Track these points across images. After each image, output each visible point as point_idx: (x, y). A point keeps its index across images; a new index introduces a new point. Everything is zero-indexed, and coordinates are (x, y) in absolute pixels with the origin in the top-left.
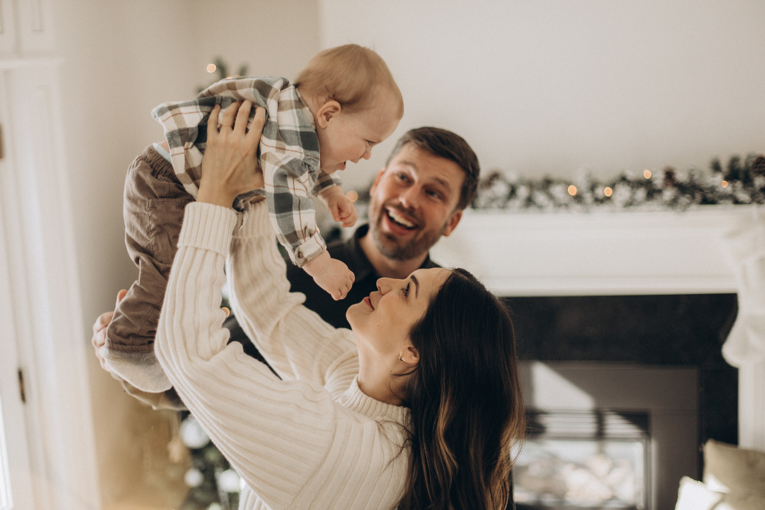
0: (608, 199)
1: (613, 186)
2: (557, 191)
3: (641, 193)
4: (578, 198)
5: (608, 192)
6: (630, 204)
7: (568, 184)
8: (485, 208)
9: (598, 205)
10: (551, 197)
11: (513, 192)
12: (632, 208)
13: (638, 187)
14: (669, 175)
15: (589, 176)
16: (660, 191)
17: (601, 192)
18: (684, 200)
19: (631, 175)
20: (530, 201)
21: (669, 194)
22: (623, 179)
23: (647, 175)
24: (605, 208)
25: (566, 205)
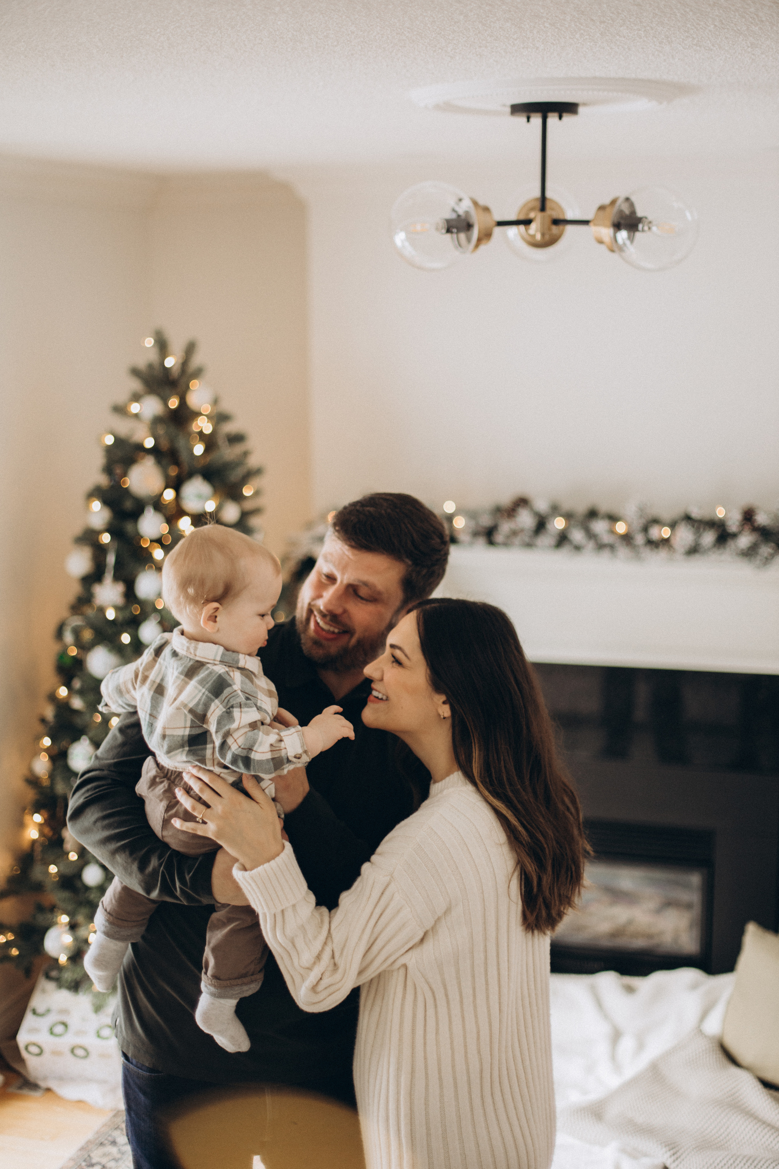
0: (666, 542)
1: (673, 525)
2: (600, 527)
3: (709, 538)
4: (627, 538)
5: (666, 532)
6: (694, 550)
7: (613, 518)
8: (506, 545)
9: (652, 549)
10: (591, 535)
11: (541, 526)
12: (697, 556)
13: (704, 529)
14: (748, 516)
15: (641, 510)
16: (734, 536)
17: (656, 533)
18: (766, 550)
19: (696, 513)
20: (562, 539)
21: (745, 540)
22: (688, 518)
23: (720, 513)
24: (663, 553)
25: (611, 547)
